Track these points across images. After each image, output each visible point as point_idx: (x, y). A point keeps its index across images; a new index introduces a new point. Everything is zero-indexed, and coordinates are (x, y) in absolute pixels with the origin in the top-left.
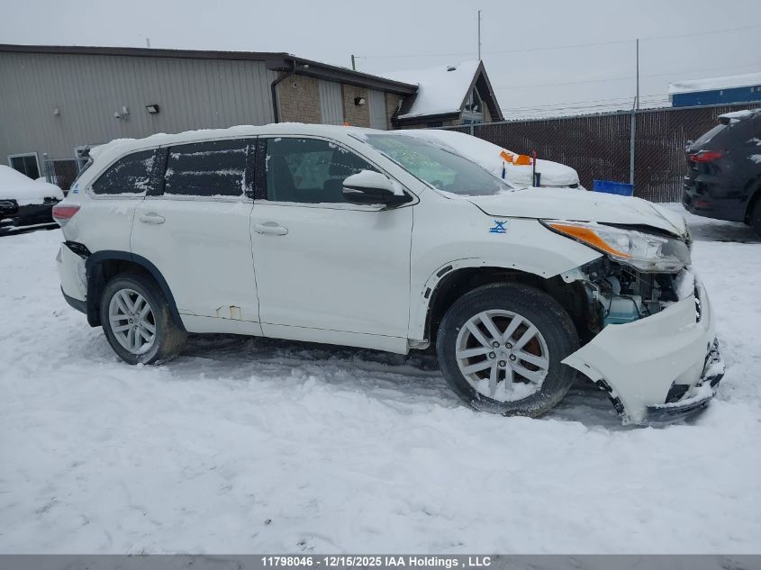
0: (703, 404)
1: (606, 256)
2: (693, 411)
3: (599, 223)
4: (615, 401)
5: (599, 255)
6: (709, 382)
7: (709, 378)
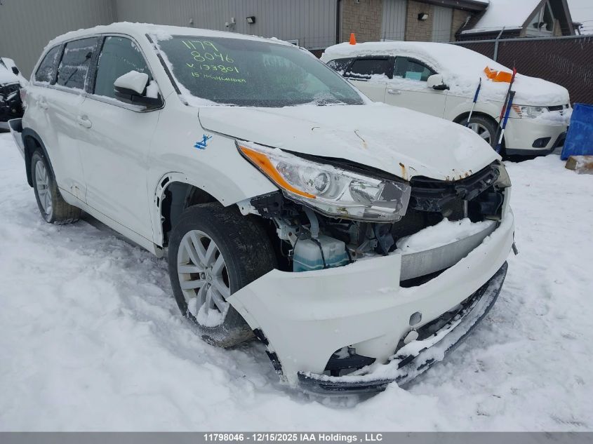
0: (381, 385)
1: (280, 191)
2: (365, 390)
3: (283, 150)
4: (273, 356)
5: (275, 189)
6: (399, 361)
7: (400, 357)
